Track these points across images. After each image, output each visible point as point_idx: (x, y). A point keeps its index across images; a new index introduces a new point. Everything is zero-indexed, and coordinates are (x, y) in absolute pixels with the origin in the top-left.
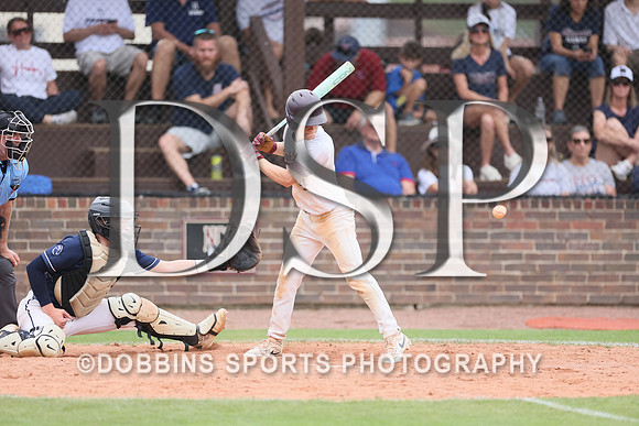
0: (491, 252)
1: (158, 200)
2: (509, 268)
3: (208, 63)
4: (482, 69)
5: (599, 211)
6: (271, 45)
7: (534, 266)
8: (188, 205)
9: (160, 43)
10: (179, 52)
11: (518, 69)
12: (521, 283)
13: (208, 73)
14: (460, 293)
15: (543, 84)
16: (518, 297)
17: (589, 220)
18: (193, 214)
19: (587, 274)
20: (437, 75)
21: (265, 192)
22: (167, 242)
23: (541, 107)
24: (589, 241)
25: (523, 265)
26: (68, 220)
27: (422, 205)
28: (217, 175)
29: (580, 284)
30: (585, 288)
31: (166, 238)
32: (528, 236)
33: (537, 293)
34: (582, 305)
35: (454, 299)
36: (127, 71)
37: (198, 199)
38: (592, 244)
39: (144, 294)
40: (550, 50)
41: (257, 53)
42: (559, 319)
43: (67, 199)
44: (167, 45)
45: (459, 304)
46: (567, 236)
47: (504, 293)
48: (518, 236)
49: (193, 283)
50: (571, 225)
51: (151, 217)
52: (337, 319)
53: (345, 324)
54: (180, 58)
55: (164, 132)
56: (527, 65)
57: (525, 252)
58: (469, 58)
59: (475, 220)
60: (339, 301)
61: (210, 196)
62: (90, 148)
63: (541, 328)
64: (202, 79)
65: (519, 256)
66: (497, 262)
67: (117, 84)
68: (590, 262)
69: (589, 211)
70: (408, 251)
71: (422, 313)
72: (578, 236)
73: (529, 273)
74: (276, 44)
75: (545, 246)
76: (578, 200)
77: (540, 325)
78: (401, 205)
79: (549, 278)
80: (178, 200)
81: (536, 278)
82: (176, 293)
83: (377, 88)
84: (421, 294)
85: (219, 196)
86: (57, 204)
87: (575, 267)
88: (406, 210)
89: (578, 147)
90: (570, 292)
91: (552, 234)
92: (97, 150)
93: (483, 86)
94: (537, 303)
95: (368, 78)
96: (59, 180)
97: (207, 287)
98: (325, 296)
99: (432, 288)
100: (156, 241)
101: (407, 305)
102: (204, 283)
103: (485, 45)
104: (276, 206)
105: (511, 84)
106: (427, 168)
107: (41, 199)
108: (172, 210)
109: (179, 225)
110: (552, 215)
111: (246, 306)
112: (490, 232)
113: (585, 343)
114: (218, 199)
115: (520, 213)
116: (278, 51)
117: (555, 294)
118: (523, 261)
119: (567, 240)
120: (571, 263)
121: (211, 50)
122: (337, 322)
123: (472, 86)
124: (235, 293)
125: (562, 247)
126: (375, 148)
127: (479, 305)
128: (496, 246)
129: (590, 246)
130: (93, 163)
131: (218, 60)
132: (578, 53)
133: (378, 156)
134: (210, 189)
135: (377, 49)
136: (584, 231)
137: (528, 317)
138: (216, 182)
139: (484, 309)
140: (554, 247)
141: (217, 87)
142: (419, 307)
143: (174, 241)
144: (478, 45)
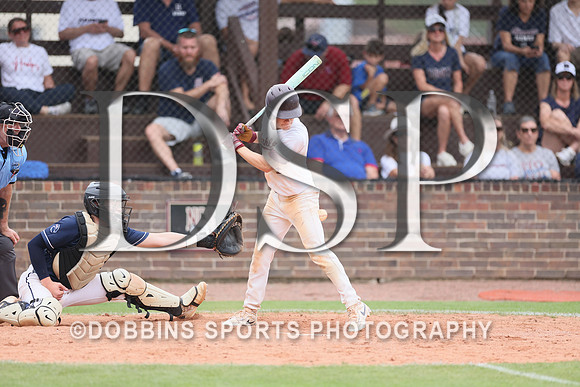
0: (447, 231)
1: (145, 183)
2: (463, 245)
3: (190, 60)
4: (439, 65)
5: (545, 193)
6: (248, 42)
7: (486, 244)
8: (172, 188)
9: (146, 41)
10: (163, 49)
11: (472, 65)
12: (475, 259)
13: (190, 68)
14: (419, 268)
15: (494, 78)
16: (472, 271)
17: (536, 202)
18: (176, 197)
19: (534, 251)
20: (398, 70)
21: (241, 177)
22: (153, 222)
23: (492, 99)
24: (536, 221)
25: (475, 243)
26: (63, 201)
27: (384, 188)
28: (198, 161)
29: (528, 260)
30: (532, 264)
31: (152, 218)
32: (480, 216)
33: (489, 268)
34: (530, 279)
35: (413, 274)
36: (117, 67)
37: (181, 183)
38: (539, 223)
39: (132, 269)
40: (500, 47)
41: (235, 51)
42: (509, 292)
43: (62, 183)
44: (153, 43)
45: (418, 278)
46: (516, 216)
47: (459, 268)
48: (471, 216)
49: (176, 259)
50: (520, 207)
51: (138, 199)
52: (307, 292)
53: (315, 297)
54: (165, 55)
55: (150, 122)
56: (480, 61)
57: (478, 231)
58: (427, 54)
59: (433, 202)
60: (309, 275)
61: (191, 180)
62: (83, 137)
63: (493, 300)
64: (185, 73)
65: (472, 235)
66: (452, 240)
67: (108, 78)
68: (537, 240)
69: (536, 194)
70: (371, 230)
71: (385, 286)
72: (526, 216)
73: (481, 250)
74: (252, 42)
75: (497, 226)
76: (526, 183)
77: (491, 298)
78: (365, 188)
79: (500, 255)
80: (163, 184)
81: (488, 255)
82: (161, 268)
83: (343, 82)
84: (384, 269)
85: (200, 180)
86: (53, 187)
87: (523, 245)
88: (370, 192)
89: (526, 135)
90: (519, 267)
91: (503, 215)
92: (90, 138)
93: (440, 80)
94: (490, 277)
95: (335, 73)
96: (55, 165)
97: (189, 263)
98: (296, 271)
99: (394, 263)
100: (143, 221)
101: (370, 279)
102: (187, 259)
103: (442, 43)
104: (252, 189)
105: (465, 78)
106: (389, 155)
107: (38, 183)
108: (158, 193)
109: (164, 206)
110: (503, 197)
111: (225, 280)
112: (446, 212)
113: (532, 313)
114: (199, 183)
115: (473, 195)
116: (253, 48)
117: (505, 269)
118: (476, 239)
119: (516, 220)
120: (520, 240)
121: (193, 47)
122: (307, 295)
123: (430, 80)
124: (214, 268)
125: (512, 226)
126: (342, 137)
127: (437, 279)
128: (452, 225)
129: (538, 226)
130: (85, 150)
131: (199, 57)
132: (526, 50)
133: (344, 144)
134: (192, 173)
135: (343, 47)
136: (532, 212)
137: (480, 291)
138: (197, 168)
139: (440, 283)
140: (505, 226)
141: (199, 81)
142: (382, 280)
143: (160, 221)
144: (435, 43)
